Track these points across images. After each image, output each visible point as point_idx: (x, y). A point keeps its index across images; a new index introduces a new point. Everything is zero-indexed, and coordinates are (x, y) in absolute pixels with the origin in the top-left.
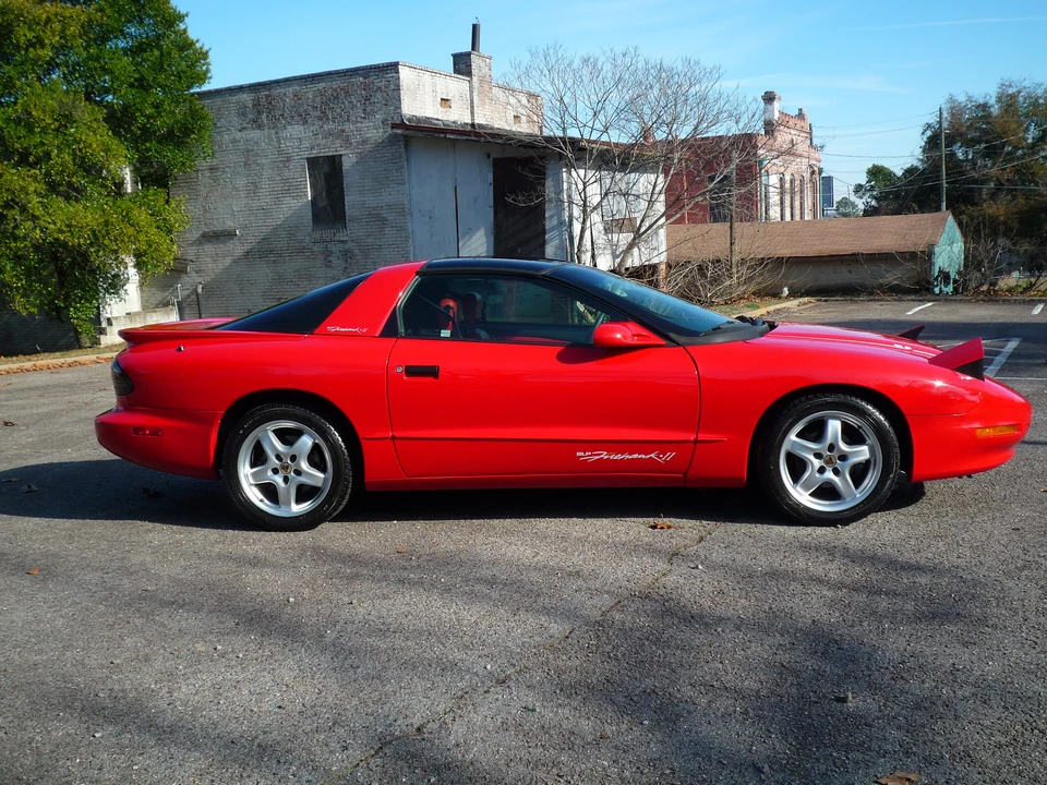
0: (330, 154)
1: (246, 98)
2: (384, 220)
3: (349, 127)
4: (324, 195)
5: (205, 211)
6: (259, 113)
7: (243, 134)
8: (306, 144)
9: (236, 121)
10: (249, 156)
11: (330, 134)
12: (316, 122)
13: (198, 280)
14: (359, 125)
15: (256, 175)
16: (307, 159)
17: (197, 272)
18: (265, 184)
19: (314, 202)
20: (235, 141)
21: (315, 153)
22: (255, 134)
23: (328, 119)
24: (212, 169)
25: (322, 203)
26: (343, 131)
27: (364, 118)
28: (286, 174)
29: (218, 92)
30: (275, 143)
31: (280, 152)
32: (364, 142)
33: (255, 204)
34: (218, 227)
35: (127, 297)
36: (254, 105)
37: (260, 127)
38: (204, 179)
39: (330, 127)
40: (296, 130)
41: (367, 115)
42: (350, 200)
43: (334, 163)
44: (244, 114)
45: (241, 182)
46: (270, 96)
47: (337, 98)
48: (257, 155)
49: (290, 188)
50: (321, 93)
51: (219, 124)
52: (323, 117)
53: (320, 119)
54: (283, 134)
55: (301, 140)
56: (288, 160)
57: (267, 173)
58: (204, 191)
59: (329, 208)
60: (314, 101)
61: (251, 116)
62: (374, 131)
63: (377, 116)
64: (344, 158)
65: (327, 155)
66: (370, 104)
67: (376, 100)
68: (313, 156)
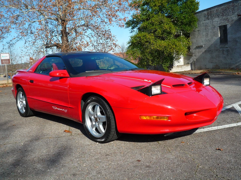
0: (224, 25)
1: (206, 12)
2: (237, 41)
3: (229, 17)
4: (223, 35)
5: (197, 41)
6: (209, 16)
7: (205, 21)
8: (219, 23)
9: (203, 18)
10: (206, 27)
11: (224, 19)
13: (195, 58)
14: (231, 16)
15: (207, 31)
16: (219, 26)
17: (195, 56)
18: (209, 34)
19: (220, 37)
20: (203, 23)
21: (221, 25)
22: (207, 21)
23: (224, 15)
24: (198, 31)
25: (222, 38)
26: (227, 18)
27: (233, 14)
28: (214, 30)
29: (200, 12)
30: (212, 23)
31: (213, 25)
32: (232, 21)
33: (207, 39)
34: (199, 45)
35: (180, 62)
36: (207, 14)
37: (209, 19)
38: (196, 33)
39: (224, 17)
40: (216, 19)
42: (229, 36)
43: (225, 27)
44: (205, 17)
45: (204, 33)
46: (211, 11)
47: (226, 10)
48: (208, 26)
49: (215, 34)
50: (222, 9)
51: (200, 20)
52: (223, 15)
53: (222, 16)
54: (214, 20)
55: (217, 21)
56: (215, 27)
57: (210, 31)
58: (196, 36)
59: (224, 39)
60: (221, 11)
61: (207, 17)
62: (235, 17)
63: (236, 13)
64: (227, 25)
65: (223, 25)
66: (234, 10)
67: (235, 9)
68: (220, 25)
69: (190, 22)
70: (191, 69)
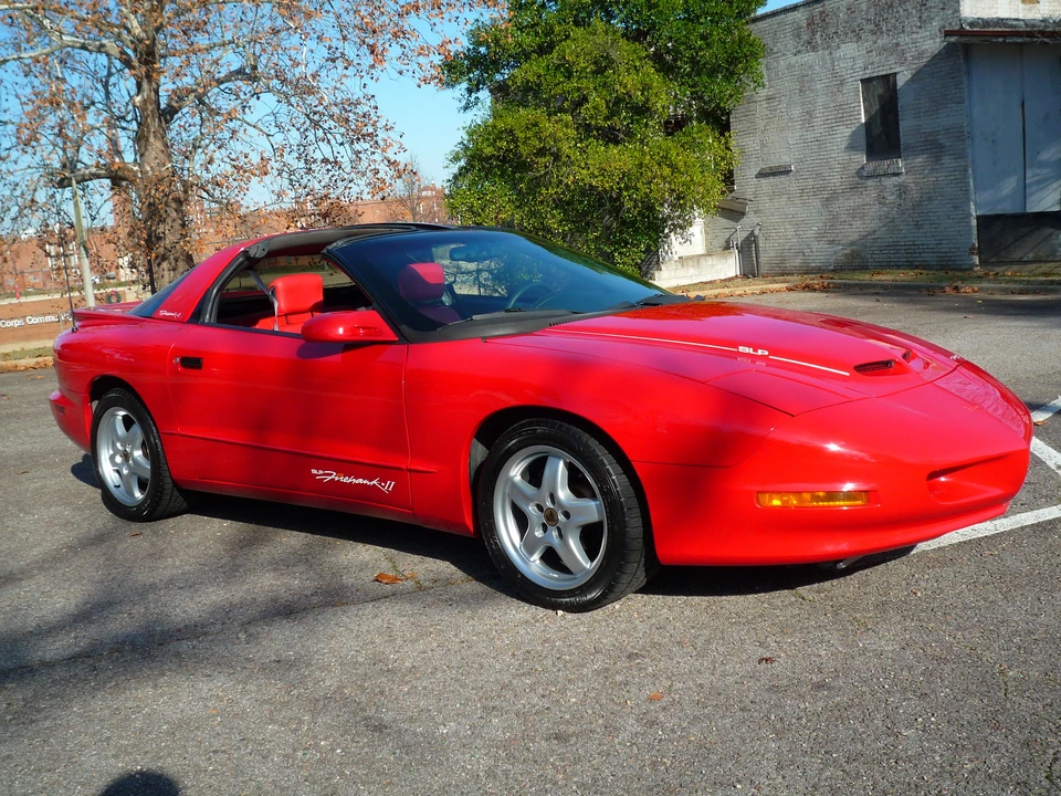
0: (884, 73)
1: (801, 17)
2: (942, 146)
3: (904, 39)
4: (879, 123)
5: (763, 146)
6: (814, 33)
7: (798, 58)
8: (860, 63)
9: (791, 43)
10: (804, 84)
11: (885, 50)
12: (871, 37)
13: (757, 220)
14: (915, 36)
15: (810, 102)
16: (861, 80)
17: (756, 212)
18: (819, 113)
19: (867, 124)
20: (790, 66)
21: (868, 74)
22: (809, 57)
23: (882, 33)
24: (768, 99)
25: (877, 131)
26: (897, 44)
27: (920, 27)
28: (840, 99)
29: (774, 14)
30: (829, 65)
31: (834, 75)
32: (920, 55)
33: (810, 136)
34: (774, 163)
35: (692, 238)
36: (809, 25)
37: (814, 49)
38: (761, 109)
39: (884, 41)
40: (849, 49)
41: (923, 22)
42: (906, 125)
43: (888, 80)
44: (799, 36)
45: (797, 112)
48: (812, 80)
49: (844, 116)
50: (876, 4)
51: (775, 49)
52: (878, 31)
53: (874, 33)
54: (837, 54)
55: (854, 59)
56: (842, 83)
57: (821, 100)
58: (761, 124)
59: (884, 137)
60: (867, 13)
61: (805, 37)
62: (931, 41)
63: (934, 24)
64: (898, 77)
65: (880, 74)
66: (926, 9)
67: (933, 5)
68: (866, 76)
69: (733, 60)
70: (738, 273)
